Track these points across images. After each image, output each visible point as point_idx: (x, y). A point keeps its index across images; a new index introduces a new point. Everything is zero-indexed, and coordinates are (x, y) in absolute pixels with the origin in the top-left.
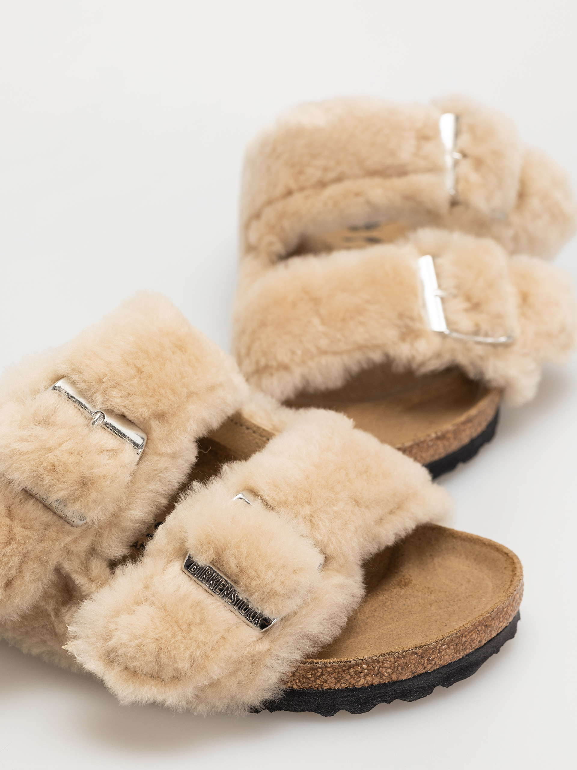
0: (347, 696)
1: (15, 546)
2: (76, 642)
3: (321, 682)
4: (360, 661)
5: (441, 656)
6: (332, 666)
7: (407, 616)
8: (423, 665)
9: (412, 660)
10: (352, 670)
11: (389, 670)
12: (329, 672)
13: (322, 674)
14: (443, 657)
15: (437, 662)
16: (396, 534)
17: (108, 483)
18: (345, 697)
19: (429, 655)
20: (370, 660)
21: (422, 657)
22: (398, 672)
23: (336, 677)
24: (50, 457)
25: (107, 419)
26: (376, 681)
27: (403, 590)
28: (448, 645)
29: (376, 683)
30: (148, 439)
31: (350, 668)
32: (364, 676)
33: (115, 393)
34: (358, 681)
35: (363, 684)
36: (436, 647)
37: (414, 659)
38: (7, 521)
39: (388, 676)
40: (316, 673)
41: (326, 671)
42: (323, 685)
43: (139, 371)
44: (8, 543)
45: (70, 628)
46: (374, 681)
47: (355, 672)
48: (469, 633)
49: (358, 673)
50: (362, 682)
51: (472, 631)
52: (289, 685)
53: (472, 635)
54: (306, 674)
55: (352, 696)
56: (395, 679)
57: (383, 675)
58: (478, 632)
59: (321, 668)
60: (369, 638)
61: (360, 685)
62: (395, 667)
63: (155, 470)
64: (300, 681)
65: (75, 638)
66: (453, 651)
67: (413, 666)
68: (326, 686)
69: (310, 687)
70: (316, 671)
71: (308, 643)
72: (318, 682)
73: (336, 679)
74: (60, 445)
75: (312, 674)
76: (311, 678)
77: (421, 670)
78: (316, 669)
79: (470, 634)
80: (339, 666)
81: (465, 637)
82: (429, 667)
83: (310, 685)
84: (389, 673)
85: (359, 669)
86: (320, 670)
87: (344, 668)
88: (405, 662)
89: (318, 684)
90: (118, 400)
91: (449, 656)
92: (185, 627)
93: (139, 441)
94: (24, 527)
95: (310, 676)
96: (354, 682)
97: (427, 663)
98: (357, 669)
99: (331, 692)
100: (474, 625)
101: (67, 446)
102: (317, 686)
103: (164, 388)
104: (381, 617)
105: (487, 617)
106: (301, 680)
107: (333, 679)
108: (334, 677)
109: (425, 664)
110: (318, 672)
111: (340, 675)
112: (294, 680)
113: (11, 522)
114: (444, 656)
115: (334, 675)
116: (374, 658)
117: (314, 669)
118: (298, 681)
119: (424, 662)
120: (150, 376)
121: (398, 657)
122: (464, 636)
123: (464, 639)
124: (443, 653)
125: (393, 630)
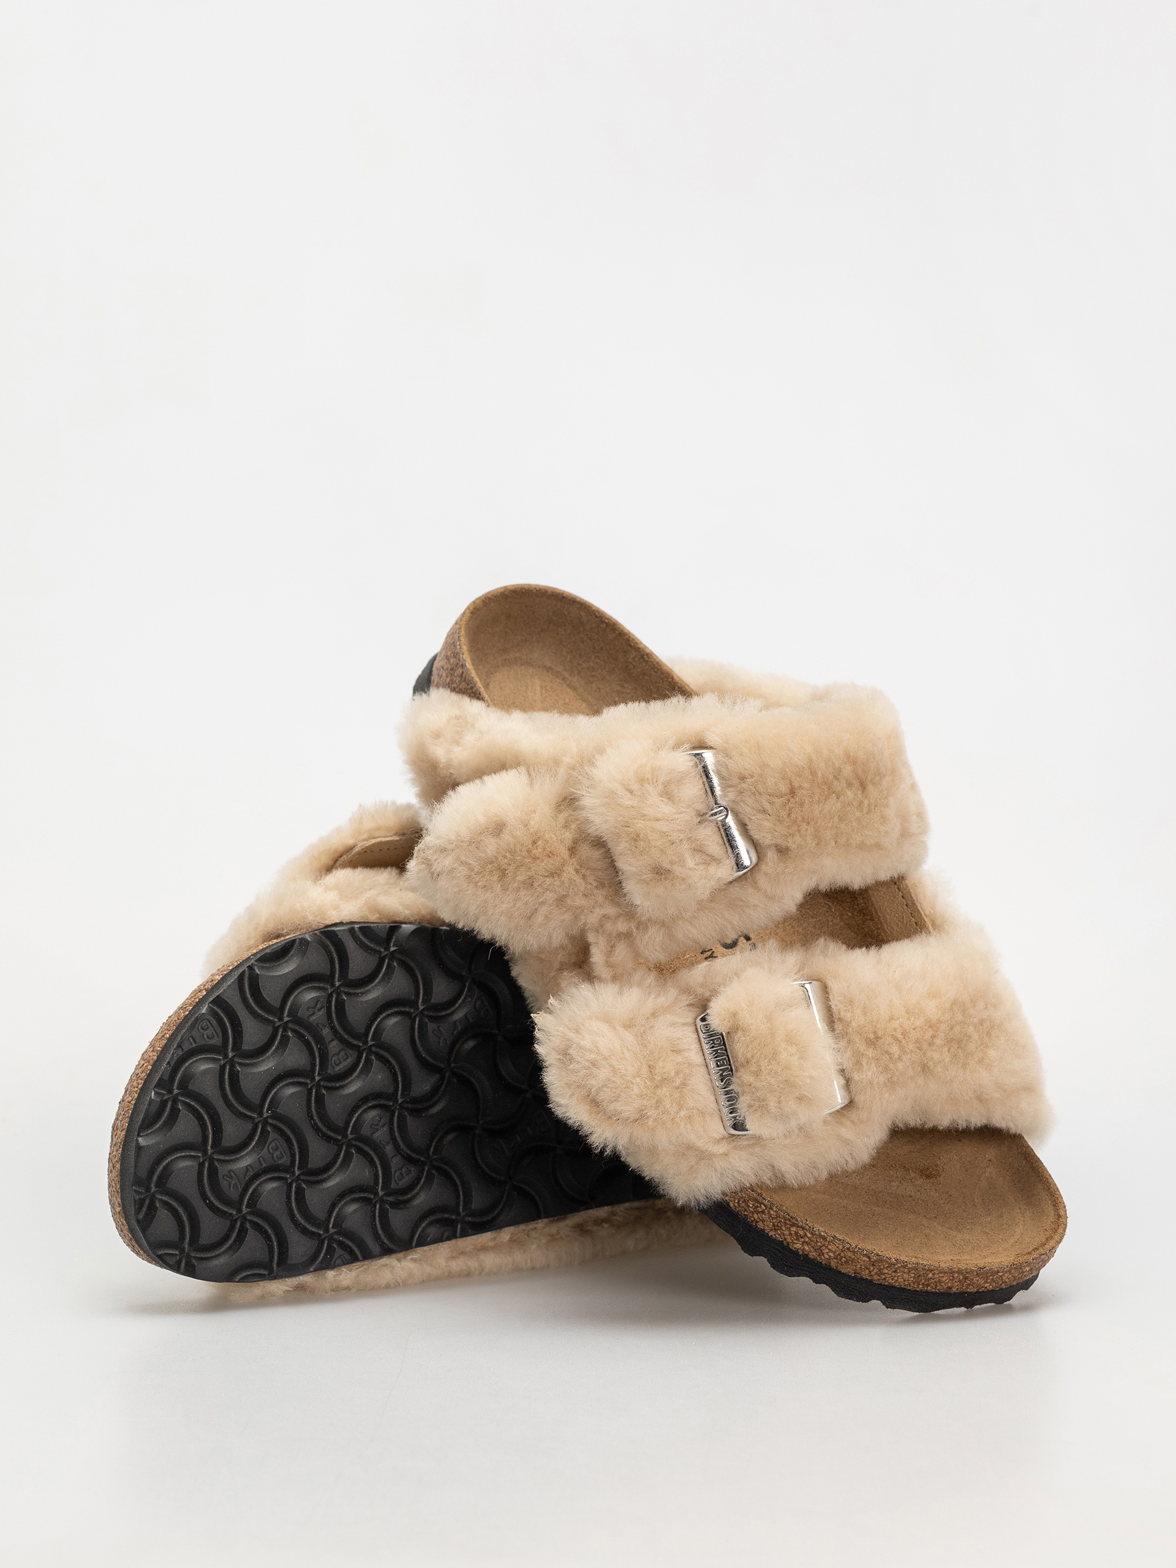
0: (776, 1249)
1: (557, 883)
2: (548, 1017)
3: (759, 1218)
4: (807, 1227)
5: (895, 1276)
6: (776, 1212)
7: (903, 1210)
8: (870, 1272)
9: (861, 1260)
10: (794, 1229)
11: (832, 1255)
12: (770, 1215)
13: (763, 1212)
14: (896, 1278)
15: (887, 1279)
16: (954, 1121)
17: (683, 887)
18: (774, 1248)
19: (882, 1267)
20: (817, 1233)
21: (873, 1265)
22: (840, 1262)
23: (776, 1224)
24: (640, 825)
25: (730, 821)
26: (813, 1255)
27: (922, 1180)
28: (909, 1271)
29: (812, 1257)
30: (757, 864)
31: (794, 1225)
32: (803, 1243)
33: (749, 801)
34: (795, 1243)
35: (798, 1249)
36: (894, 1265)
37: (864, 1261)
38: (565, 854)
39: (827, 1259)
40: (757, 1207)
41: (769, 1212)
42: (758, 1222)
43: (792, 792)
44: (552, 875)
45: (552, 1000)
46: (810, 1253)
47: (796, 1233)
48: (941, 1273)
49: (798, 1237)
50: (798, 1246)
51: (945, 1273)
52: (727, 1198)
53: (943, 1277)
54: (748, 1201)
55: (781, 1252)
56: (833, 1264)
57: (823, 1254)
58: (952, 1278)
59: (765, 1206)
60: (844, 1207)
61: (795, 1248)
62: (839, 1254)
63: (741, 901)
64: (738, 1203)
65: (551, 1012)
66: (912, 1279)
67: (859, 1266)
68: (760, 1225)
69: (745, 1215)
70: (759, 1205)
71: (770, 1174)
72: (756, 1216)
73: (774, 1225)
74: (657, 820)
75: (753, 1205)
76: (751, 1208)
77: (865, 1274)
78: (761, 1204)
79: (941, 1275)
80: (784, 1218)
81: (934, 1274)
82: (876, 1277)
83: (746, 1213)
84: (830, 1256)
85: (801, 1233)
86: (763, 1207)
87: (787, 1222)
88: (853, 1257)
89: (754, 1218)
90: (748, 810)
91: (904, 1281)
92: (658, 1078)
93: (746, 861)
94: (577, 871)
95: (751, 1206)
96: (791, 1241)
97: (876, 1273)
98: (800, 1232)
99: (762, 1234)
100: (951, 1269)
101: (663, 826)
102: (753, 1219)
103: (808, 823)
104: (875, 1193)
105: (971, 1269)
106: (741, 1202)
107: (771, 1224)
108: (773, 1223)
109: (873, 1273)
110: (761, 1207)
111: (780, 1225)
112: (734, 1197)
113: (568, 858)
114: (898, 1278)
115: (774, 1221)
116: (823, 1234)
117: (759, 1203)
118: (737, 1201)
119: (873, 1270)
120: (801, 805)
121: (848, 1249)
122: (933, 1272)
123: (930, 1275)
124: (899, 1274)
125: (876, 1215)
